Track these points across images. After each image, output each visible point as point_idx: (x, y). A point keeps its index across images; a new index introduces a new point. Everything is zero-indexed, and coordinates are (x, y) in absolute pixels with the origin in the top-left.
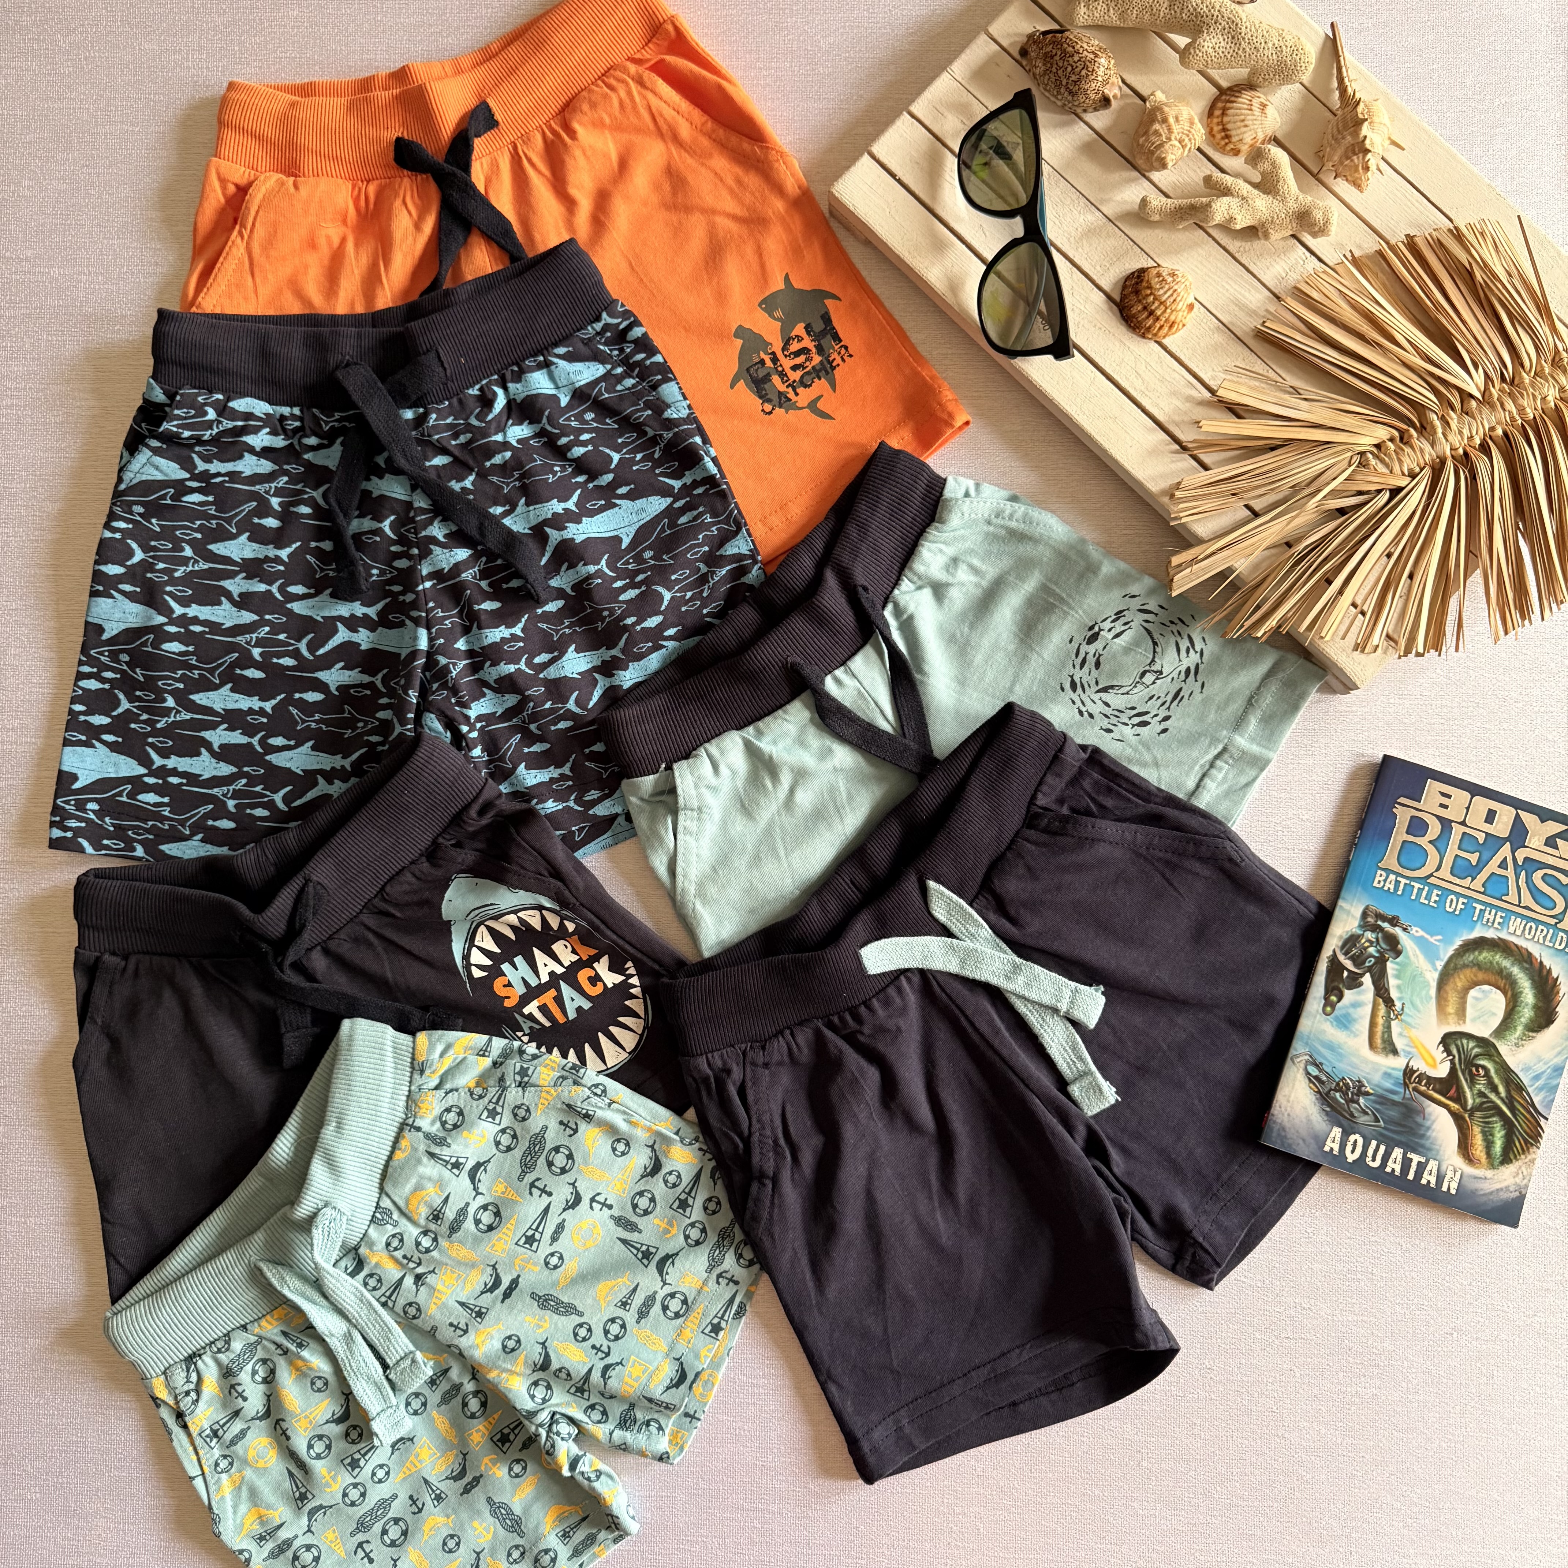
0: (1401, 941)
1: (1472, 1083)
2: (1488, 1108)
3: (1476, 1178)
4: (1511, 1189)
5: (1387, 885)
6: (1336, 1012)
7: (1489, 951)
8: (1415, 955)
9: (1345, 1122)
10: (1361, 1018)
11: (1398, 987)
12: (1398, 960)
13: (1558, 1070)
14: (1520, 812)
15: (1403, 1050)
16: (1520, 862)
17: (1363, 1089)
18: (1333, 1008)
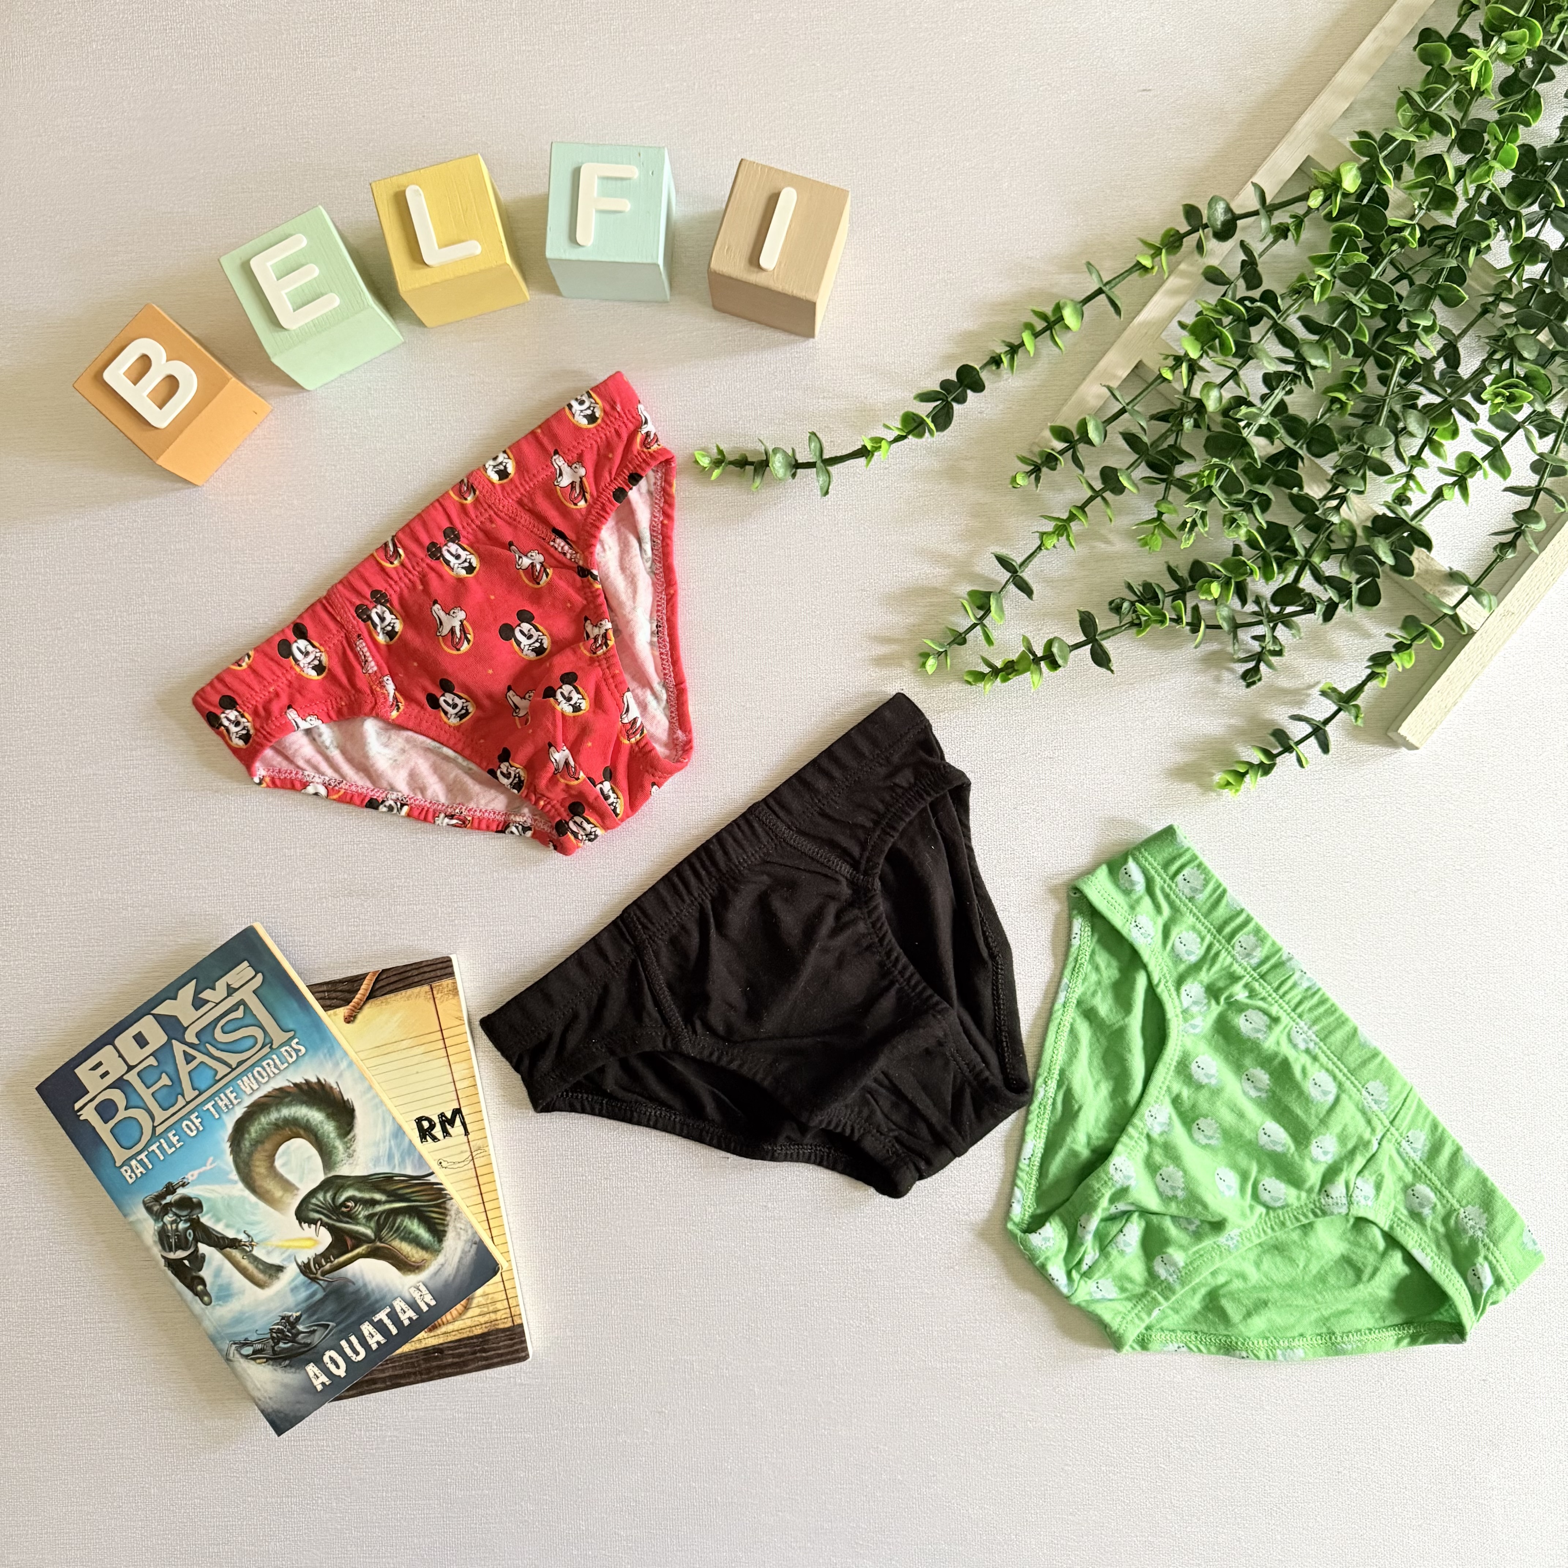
0: (192, 1195)
1: (353, 1218)
2: (386, 1221)
3: (436, 1273)
4: (467, 1248)
5: (138, 1172)
6: (212, 1294)
7: (252, 1124)
8: (211, 1191)
9: (307, 1356)
10: (231, 1277)
12: (205, 1209)
14: (154, 1012)
15: (284, 1260)
16: (197, 1042)
17: (292, 1319)
18: (208, 1295)
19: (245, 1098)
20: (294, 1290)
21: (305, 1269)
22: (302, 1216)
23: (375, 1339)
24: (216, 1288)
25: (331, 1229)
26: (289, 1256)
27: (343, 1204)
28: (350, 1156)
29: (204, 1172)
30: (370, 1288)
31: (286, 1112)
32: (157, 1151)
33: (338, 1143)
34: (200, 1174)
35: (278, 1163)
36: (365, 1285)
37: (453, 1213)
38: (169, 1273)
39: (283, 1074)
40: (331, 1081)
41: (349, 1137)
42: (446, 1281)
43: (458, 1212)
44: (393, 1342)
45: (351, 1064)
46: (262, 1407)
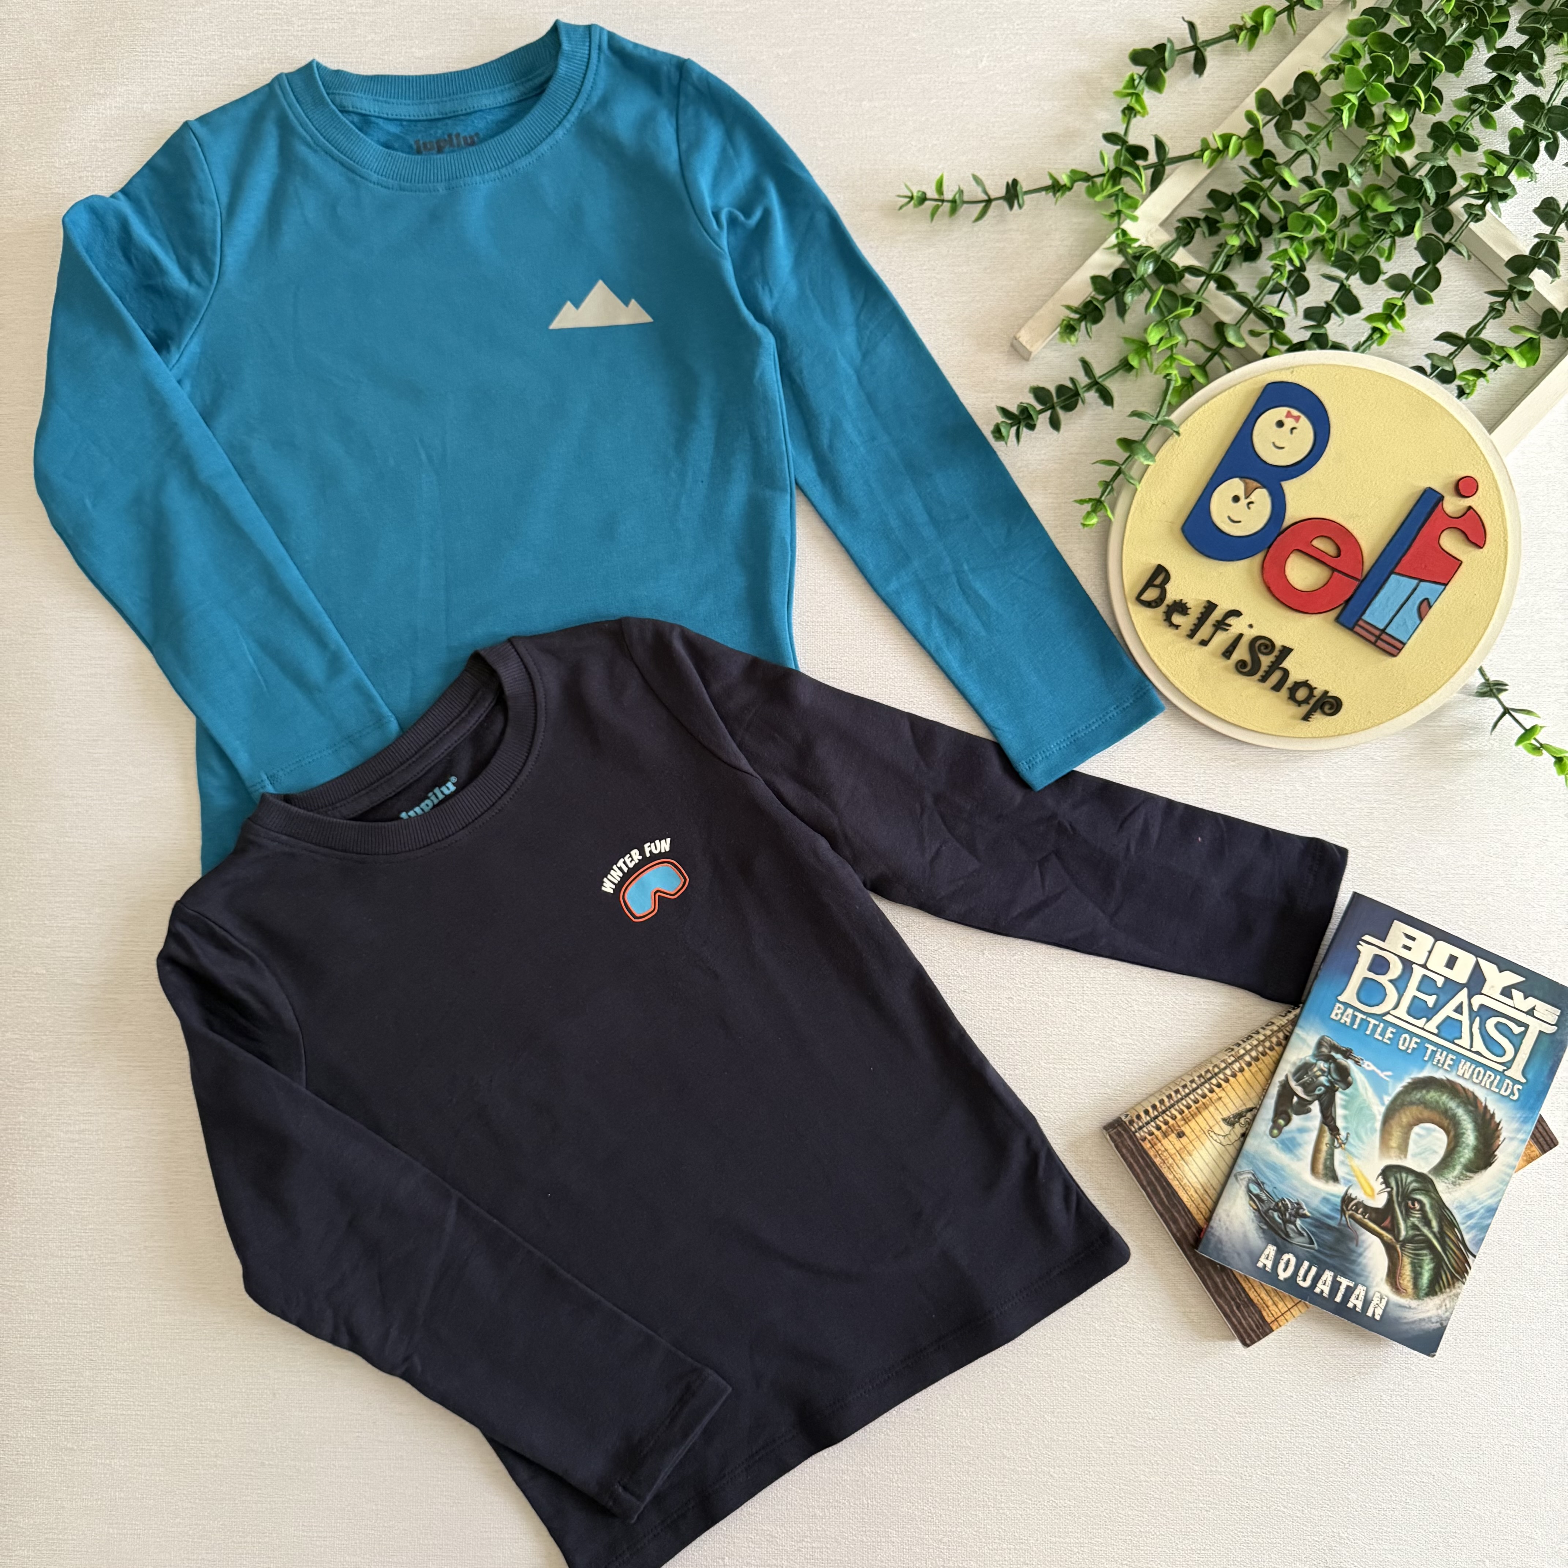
0: (1352, 1073)
1: (1407, 1214)
2: (1419, 1242)
3: (1401, 1306)
4: (1434, 1320)
5: (1344, 1018)
6: (1282, 1136)
7: (1436, 1090)
8: (1366, 1089)
9: (1279, 1240)
10: (1306, 1143)
11: (1345, 1117)
12: (1348, 1091)
13: (1492, 1211)
14: (1480, 959)
16: (1475, 1008)
17: (1301, 1211)
18: (1280, 1131)
19: (1454, 1073)
20: (1326, 1200)
23: (1323, 1288)
26: (1349, 1181)
29: (1377, 1074)
30: (1361, 1260)
34: (1373, 1071)
36: (1361, 1255)
38: (1277, 1089)
39: (1489, 1093)
44: (1329, 1301)
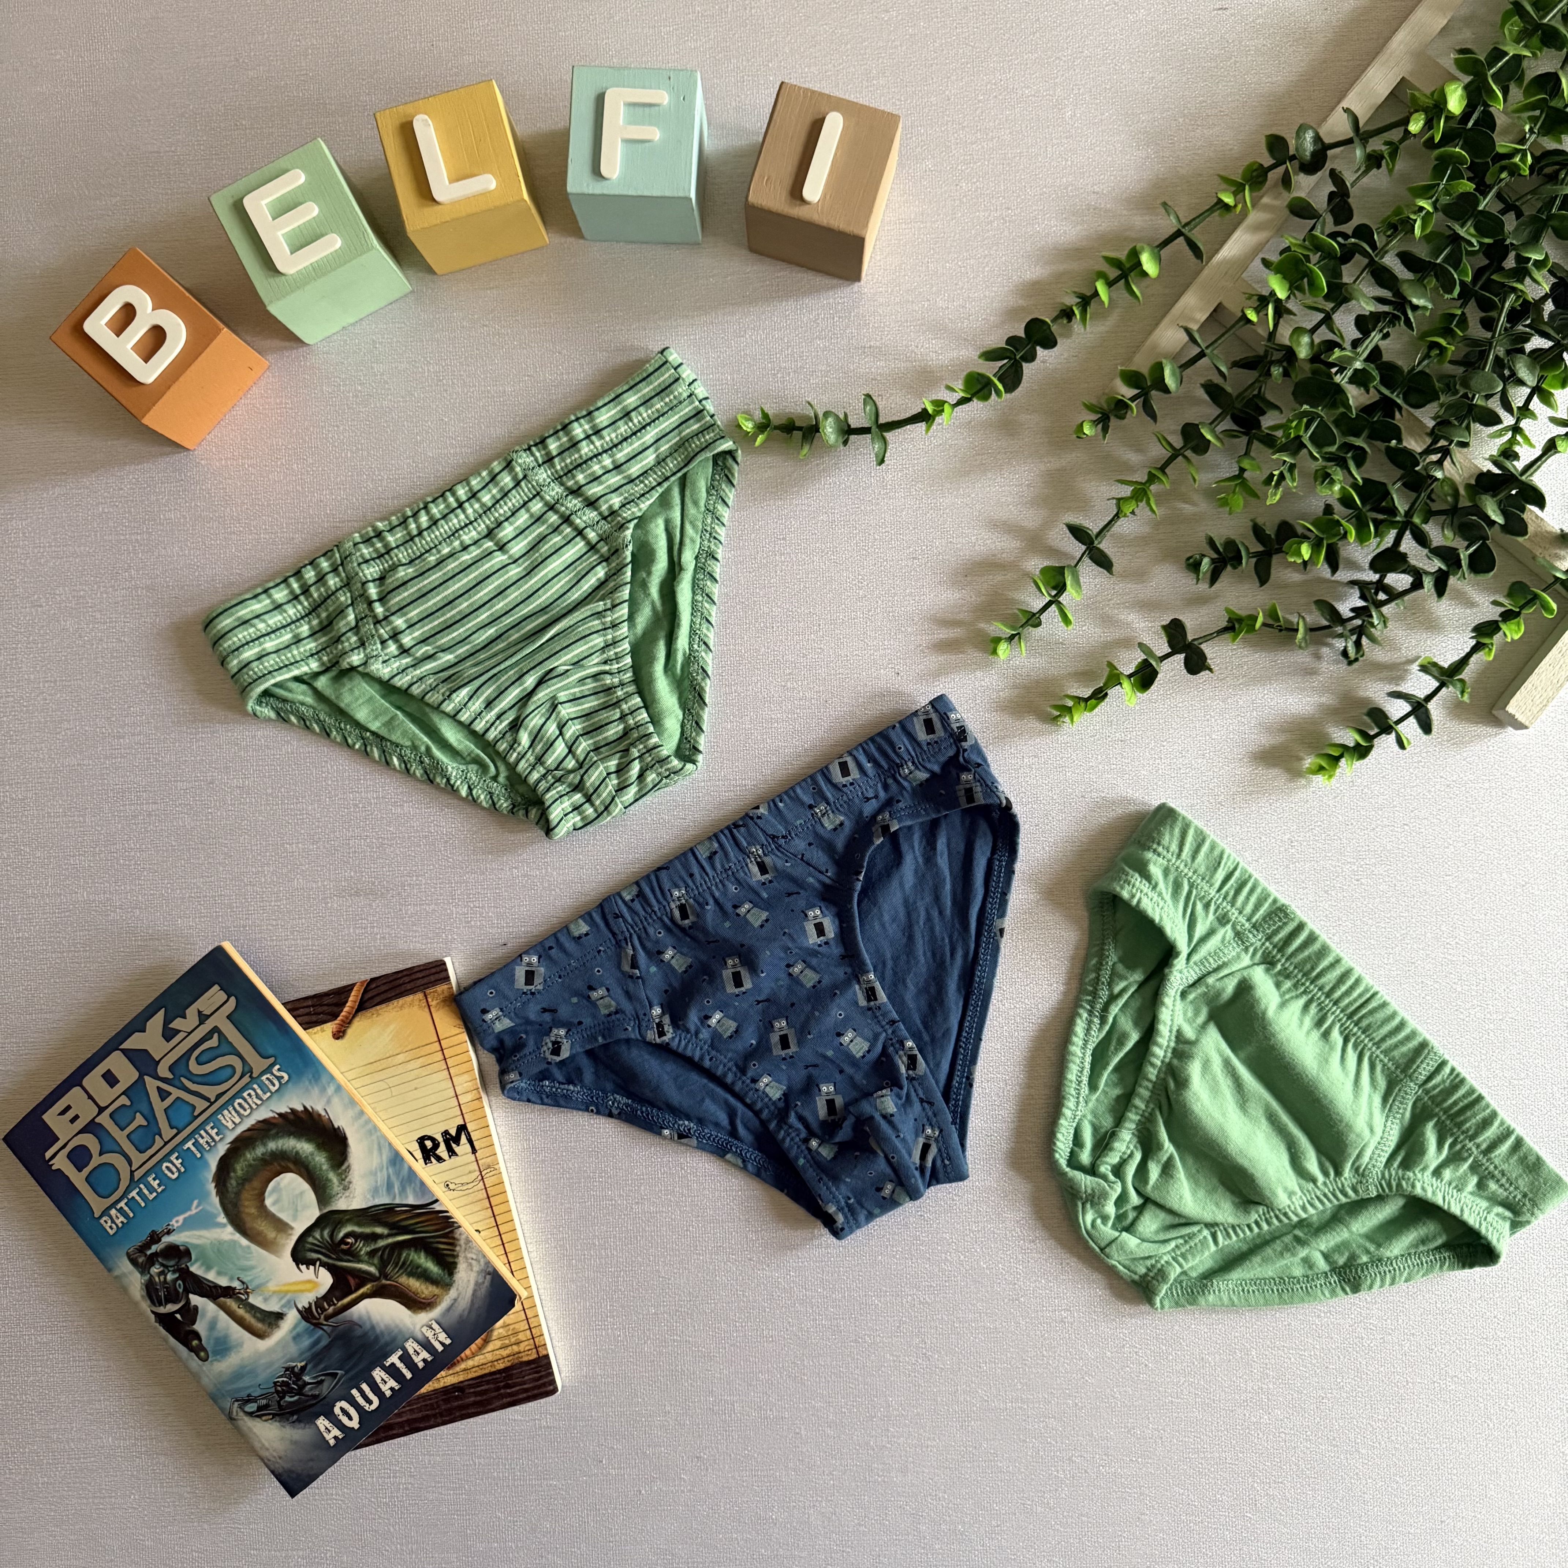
0: (178, 1243)
1: (354, 1255)
2: (390, 1256)
3: (449, 1309)
4: (481, 1280)
5: (118, 1222)
6: (210, 1350)
7: (237, 1161)
9: (318, 1409)
10: (228, 1329)
12: (194, 1257)
14: (122, 1047)
15: (283, 1306)
16: (171, 1076)
17: (296, 1370)
18: (204, 1349)
19: (228, 1133)
20: (296, 1338)
21: (306, 1314)
22: (299, 1257)
23: (389, 1385)
24: (212, 1342)
25: (331, 1269)
26: (289, 1302)
27: (343, 1241)
28: (346, 1188)
29: (190, 1216)
30: (378, 1331)
31: (272, 1145)
32: (138, 1198)
33: (332, 1176)
34: (185, 1219)
35: (268, 1202)
36: (373, 1328)
37: (462, 1242)
38: (161, 1329)
39: (266, 1104)
40: (319, 1108)
41: (343, 1168)
42: (461, 1316)
43: (468, 1241)
44: (406, 1387)
45: (339, 1088)
46: (272, 1467)
